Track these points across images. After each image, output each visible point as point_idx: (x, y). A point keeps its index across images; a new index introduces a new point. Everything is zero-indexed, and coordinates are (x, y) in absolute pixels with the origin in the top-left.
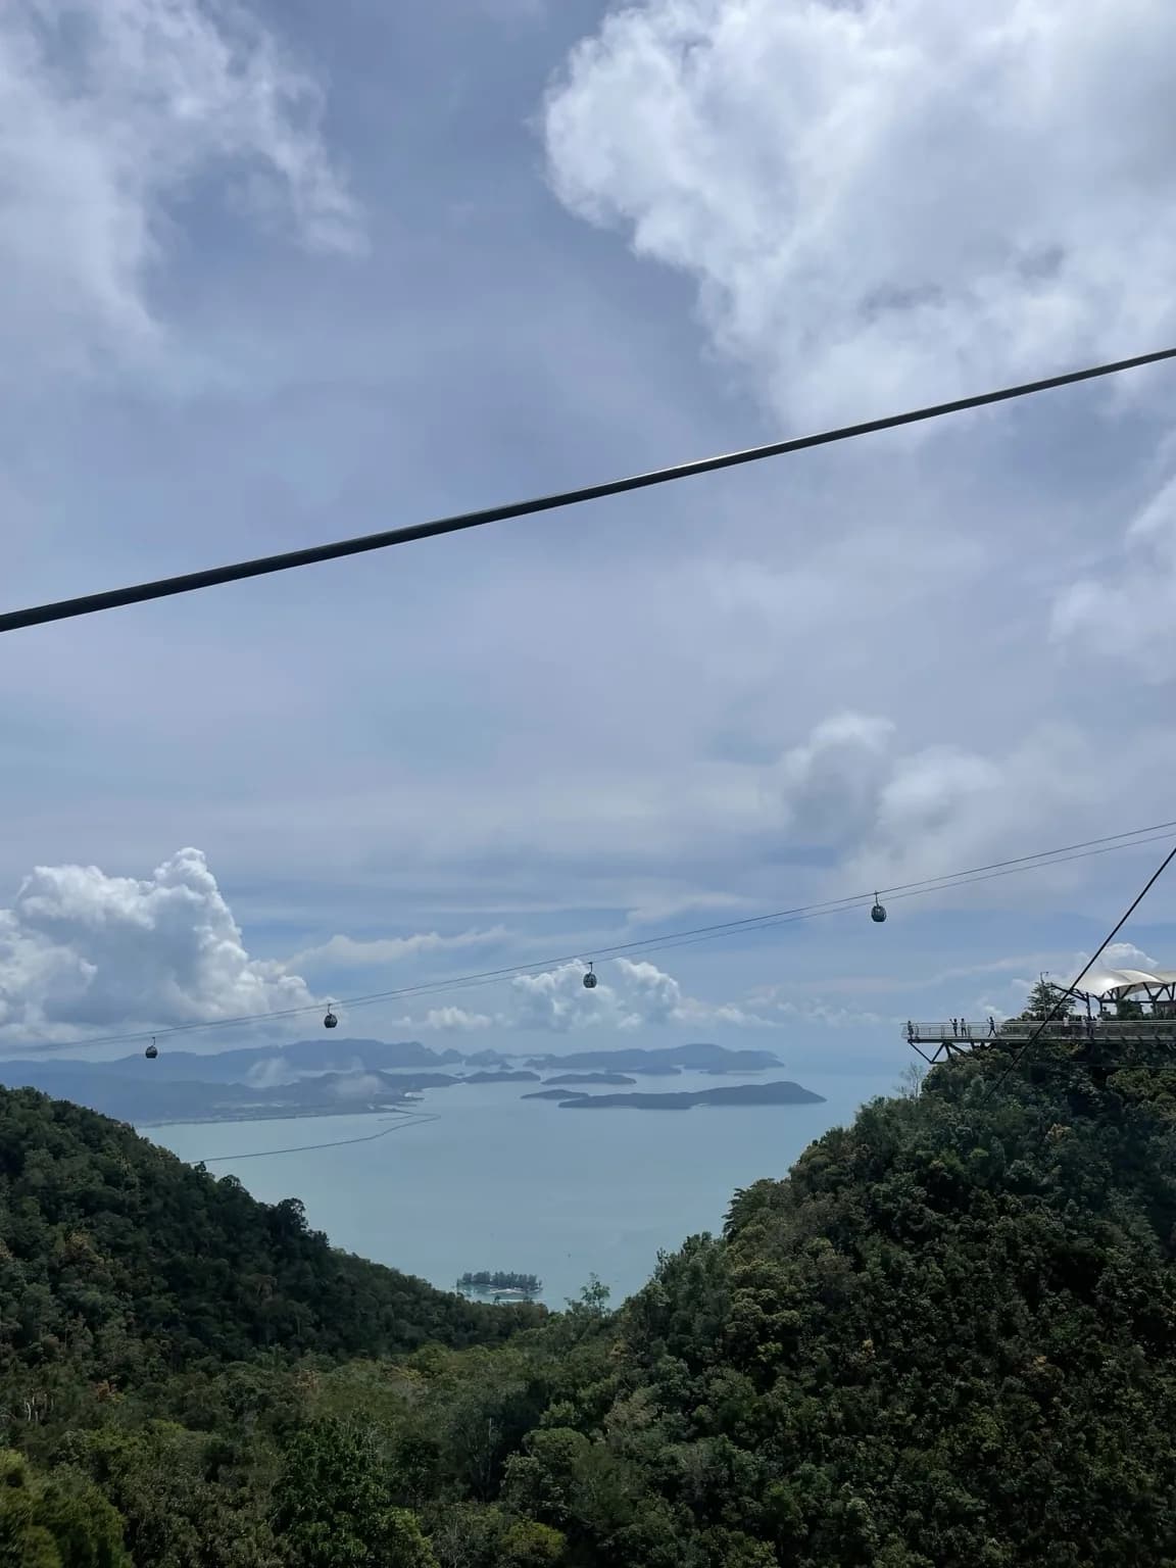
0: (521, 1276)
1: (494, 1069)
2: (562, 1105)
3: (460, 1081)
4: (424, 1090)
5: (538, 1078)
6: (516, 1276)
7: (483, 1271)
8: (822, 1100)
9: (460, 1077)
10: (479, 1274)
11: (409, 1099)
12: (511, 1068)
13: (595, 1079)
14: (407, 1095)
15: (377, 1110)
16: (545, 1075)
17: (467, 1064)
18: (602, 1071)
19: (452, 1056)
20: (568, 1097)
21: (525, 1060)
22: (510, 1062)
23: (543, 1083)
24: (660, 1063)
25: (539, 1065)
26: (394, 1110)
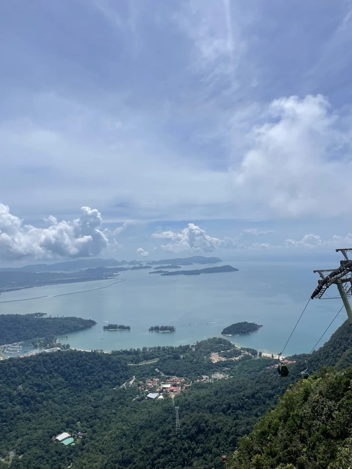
0: (169, 327)
1: (138, 266)
2: (162, 275)
3: (129, 269)
4: (119, 272)
5: (152, 267)
6: (167, 327)
7: (156, 326)
8: (238, 270)
9: (128, 268)
10: (155, 327)
11: (114, 275)
12: (142, 265)
13: (169, 267)
14: (114, 274)
15: (106, 279)
16: (154, 266)
17: (129, 264)
18: (170, 265)
19: (124, 262)
20: (164, 273)
21: (146, 263)
22: (142, 263)
23: (154, 269)
24: (187, 262)
25: (151, 264)
26: (111, 278)
